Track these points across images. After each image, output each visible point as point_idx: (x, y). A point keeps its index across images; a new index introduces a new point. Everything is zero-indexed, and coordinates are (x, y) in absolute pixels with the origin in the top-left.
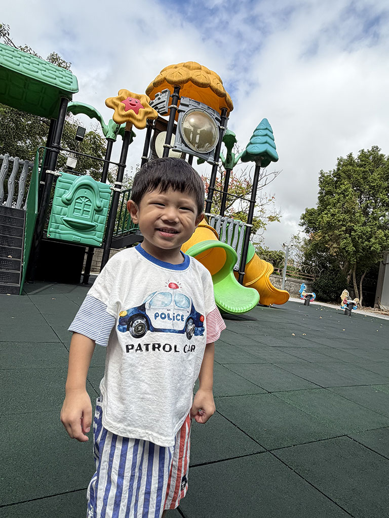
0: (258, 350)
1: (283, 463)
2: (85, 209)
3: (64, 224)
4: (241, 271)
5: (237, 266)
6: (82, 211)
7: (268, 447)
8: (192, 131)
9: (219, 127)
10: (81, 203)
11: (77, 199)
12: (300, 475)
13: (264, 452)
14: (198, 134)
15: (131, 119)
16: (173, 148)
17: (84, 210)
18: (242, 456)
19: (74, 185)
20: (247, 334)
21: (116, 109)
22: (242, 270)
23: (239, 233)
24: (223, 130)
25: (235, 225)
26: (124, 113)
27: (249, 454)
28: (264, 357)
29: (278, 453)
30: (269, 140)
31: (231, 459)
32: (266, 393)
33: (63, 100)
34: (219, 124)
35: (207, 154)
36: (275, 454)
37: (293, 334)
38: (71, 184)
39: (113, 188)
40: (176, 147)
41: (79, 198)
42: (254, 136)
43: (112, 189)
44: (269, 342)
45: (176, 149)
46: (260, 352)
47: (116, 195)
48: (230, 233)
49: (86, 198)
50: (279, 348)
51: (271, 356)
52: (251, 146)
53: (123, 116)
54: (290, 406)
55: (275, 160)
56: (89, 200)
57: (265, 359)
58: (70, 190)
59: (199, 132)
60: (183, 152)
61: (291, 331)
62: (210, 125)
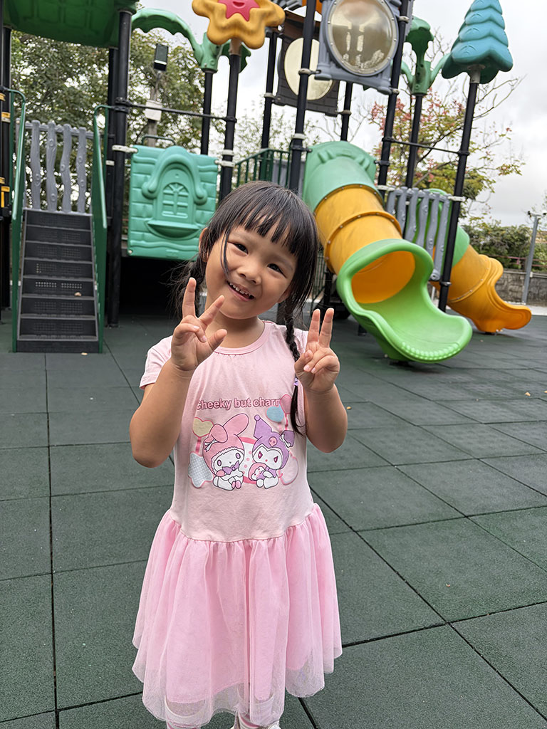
0: (459, 433)
1: (468, 643)
2: (179, 203)
3: (150, 232)
4: (443, 280)
5: (436, 273)
6: (175, 206)
7: (449, 617)
8: (349, 31)
9: (398, 18)
10: (172, 195)
11: (165, 188)
12: (490, 665)
13: (442, 625)
14: (361, 34)
15: (237, 32)
16: (315, 73)
17: (179, 206)
18: (407, 633)
19: (157, 164)
20: (446, 401)
21: (211, 16)
22: (446, 278)
23: (440, 213)
24: (406, 22)
25: (431, 202)
26: (225, 22)
27: (417, 628)
28: (469, 447)
29: (462, 627)
30: (496, 30)
31: (390, 636)
32: (460, 518)
33: (122, 15)
34: (397, 12)
35: (377, 75)
36: (457, 628)
37: (528, 394)
38: (153, 163)
39: (221, 161)
40: (320, 71)
41: (168, 186)
42: (464, 25)
43: (217, 164)
44: (482, 414)
45: (322, 75)
46: (462, 436)
47: (226, 173)
48: (424, 215)
49: (180, 184)
50: (496, 426)
51: (480, 442)
52: (459, 46)
53: (224, 29)
54: (496, 540)
55: (507, 68)
56: (185, 188)
57: (468, 452)
58: (153, 175)
59: (361, 30)
60: (333, 80)
61: (524, 387)
62: (381, 15)
